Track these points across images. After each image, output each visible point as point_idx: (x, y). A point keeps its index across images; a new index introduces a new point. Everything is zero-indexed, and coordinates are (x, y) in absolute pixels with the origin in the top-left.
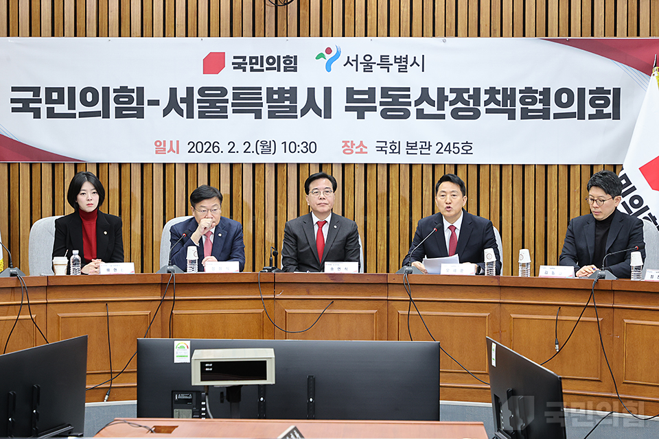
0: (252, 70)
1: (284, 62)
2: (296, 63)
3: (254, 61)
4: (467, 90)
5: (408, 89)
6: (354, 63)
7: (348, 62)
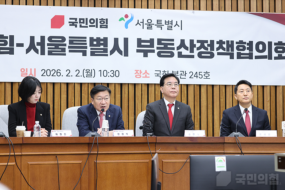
0: (81, 26)
1: (100, 22)
2: (107, 23)
3: (82, 21)
4: (207, 42)
5: (173, 40)
6: (141, 24)
7: (138, 23)
